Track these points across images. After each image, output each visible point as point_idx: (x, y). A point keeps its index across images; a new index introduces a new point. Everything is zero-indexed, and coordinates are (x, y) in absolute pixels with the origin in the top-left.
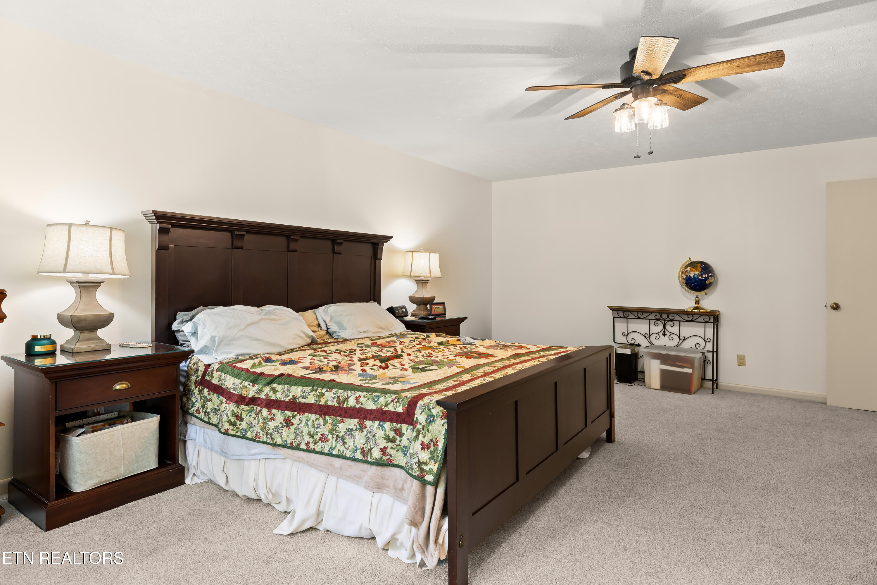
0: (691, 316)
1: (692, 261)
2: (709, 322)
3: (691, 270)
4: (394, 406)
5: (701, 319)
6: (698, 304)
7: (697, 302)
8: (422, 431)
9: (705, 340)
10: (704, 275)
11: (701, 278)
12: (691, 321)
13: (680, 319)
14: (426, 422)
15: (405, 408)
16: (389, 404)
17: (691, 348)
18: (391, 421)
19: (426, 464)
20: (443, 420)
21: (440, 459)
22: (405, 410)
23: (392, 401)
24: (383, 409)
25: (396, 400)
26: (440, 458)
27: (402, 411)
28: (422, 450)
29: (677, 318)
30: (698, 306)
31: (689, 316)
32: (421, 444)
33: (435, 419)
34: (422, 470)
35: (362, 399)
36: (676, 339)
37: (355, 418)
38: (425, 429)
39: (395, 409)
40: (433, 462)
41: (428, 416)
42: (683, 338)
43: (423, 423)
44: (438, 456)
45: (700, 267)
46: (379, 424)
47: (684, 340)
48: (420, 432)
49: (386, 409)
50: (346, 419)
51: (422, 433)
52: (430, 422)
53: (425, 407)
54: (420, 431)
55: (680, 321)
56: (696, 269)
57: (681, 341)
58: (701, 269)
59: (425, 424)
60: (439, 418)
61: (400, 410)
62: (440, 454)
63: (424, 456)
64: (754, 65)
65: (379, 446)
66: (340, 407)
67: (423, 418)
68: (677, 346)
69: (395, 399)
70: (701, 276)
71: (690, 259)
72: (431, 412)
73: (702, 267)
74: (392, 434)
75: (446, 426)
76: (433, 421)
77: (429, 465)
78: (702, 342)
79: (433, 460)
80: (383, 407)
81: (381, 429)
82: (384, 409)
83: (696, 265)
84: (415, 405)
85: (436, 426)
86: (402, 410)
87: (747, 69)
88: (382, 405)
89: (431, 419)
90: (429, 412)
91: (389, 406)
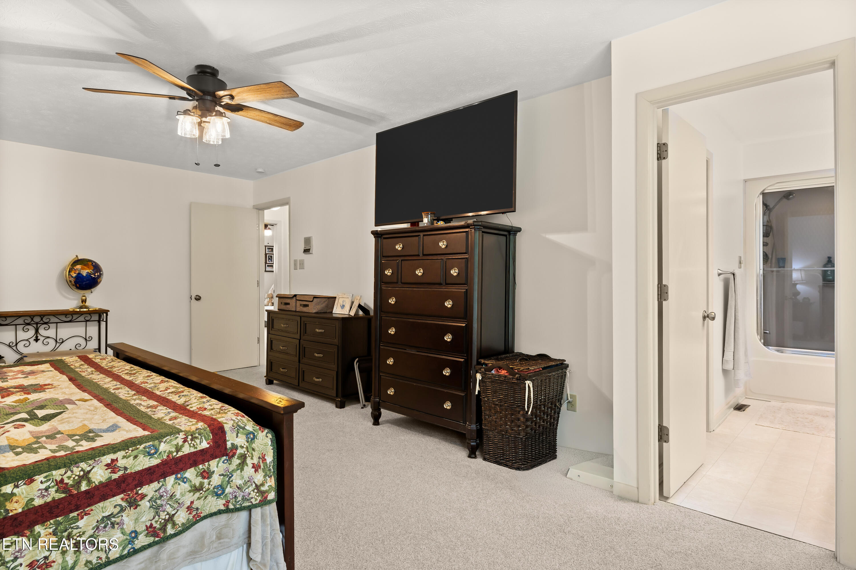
0: (70, 316)
1: (79, 258)
2: (90, 320)
3: (82, 269)
4: (192, 445)
5: (82, 318)
6: (85, 302)
7: (84, 301)
8: (247, 454)
9: (86, 339)
10: (97, 274)
11: (94, 276)
12: (70, 321)
13: (57, 320)
14: (248, 442)
15: (211, 440)
16: (182, 446)
17: (71, 349)
18: (195, 464)
19: (262, 485)
20: (264, 432)
21: (274, 472)
22: (211, 443)
23: (185, 441)
24: (176, 456)
25: (190, 437)
26: (272, 471)
27: (208, 446)
28: (255, 473)
29: (53, 319)
30: (85, 305)
31: (67, 316)
32: (253, 467)
33: (256, 434)
34: (262, 493)
35: (121, 463)
36: (52, 343)
37: (114, 496)
38: (250, 450)
39: (196, 448)
40: (268, 479)
41: (247, 435)
42: (61, 341)
43: (244, 444)
44: (270, 470)
45: (92, 265)
46: (176, 478)
47: (63, 342)
48: (246, 456)
49: (180, 454)
50: (93, 507)
51: (249, 455)
52: (252, 440)
53: (238, 428)
54: (246, 454)
55: (57, 323)
56: (88, 267)
57: (58, 345)
58: (94, 267)
59: (247, 444)
60: (260, 432)
61: (205, 445)
62: (271, 467)
63: (259, 478)
64: (283, 124)
65: (185, 505)
66: (72, 496)
67: (242, 440)
68: (54, 350)
69: (187, 437)
70: (94, 274)
71: (77, 256)
72: (246, 429)
73: (94, 265)
74: (197, 481)
75: (270, 436)
76: (255, 437)
77: (266, 484)
78: (83, 342)
79: (267, 477)
80: (175, 454)
81: (181, 483)
82: (178, 456)
83: (86, 262)
84: (222, 432)
85: (260, 441)
86: (208, 444)
87: (277, 124)
88: (170, 452)
89: (251, 437)
90: (245, 432)
91: (183, 449)
